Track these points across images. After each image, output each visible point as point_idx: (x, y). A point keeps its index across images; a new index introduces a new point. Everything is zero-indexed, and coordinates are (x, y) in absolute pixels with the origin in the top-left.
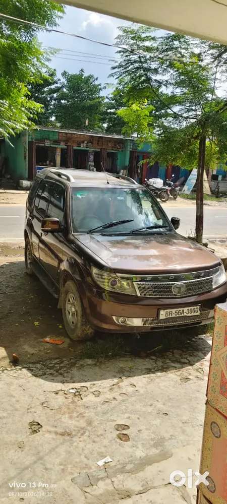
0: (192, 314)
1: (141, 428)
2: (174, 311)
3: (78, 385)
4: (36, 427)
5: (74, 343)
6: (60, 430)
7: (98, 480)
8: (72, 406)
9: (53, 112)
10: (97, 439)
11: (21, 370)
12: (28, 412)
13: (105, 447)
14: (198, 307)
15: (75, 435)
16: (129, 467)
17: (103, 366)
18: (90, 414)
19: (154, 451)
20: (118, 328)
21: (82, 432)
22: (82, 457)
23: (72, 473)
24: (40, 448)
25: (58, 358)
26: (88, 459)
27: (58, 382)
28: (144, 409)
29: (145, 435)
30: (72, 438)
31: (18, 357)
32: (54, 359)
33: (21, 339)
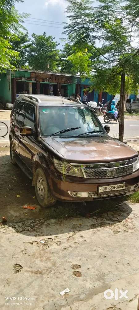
0: (120, 189)
1: (88, 267)
2: (108, 187)
3: (46, 238)
4: (18, 268)
5: (43, 208)
6: (34, 270)
7: (61, 307)
8: (42, 252)
10: (59, 276)
11: (8, 227)
12: (13, 258)
13: (65, 281)
14: (124, 184)
15: (45, 273)
16: (82, 297)
17: (62, 224)
18: (54, 258)
19: (99, 284)
20: (71, 199)
21: (49, 270)
22: (50, 289)
23: (43, 301)
24: (21, 284)
25: (33, 219)
26: (54, 290)
27: (33, 236)
28: (90, 253)
29: (92, 272)
30: (42, 275)
31: (6, 219)
32: (30, 220)
33: (8, 207)
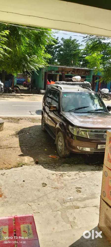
1: (86, 189)
2: (104, 145)
3: (62, 173)
4: (44, 185)
5: (61, 158)
6: (54, 187)
7: (67, 202)
8: (59, 179)
9: (56, 58)
10: (68, 191)
11: (39, 166)
12: (42, 180)
13: (71, 194)
15: (60, 189)
16: (79, 199)
17: (72, 167)
18: (65, 182)
20: (79, 152)
21: (62, 188)
22: (62, 196)
24: (46, 192)
25: (54, 163)
26: (64, 197)
27: (54, 171)
28: (88, 183)
29: (88, 191)
30: (58, 189)
31: (38, 161)
32: (53, 163)
33: (39, 155)
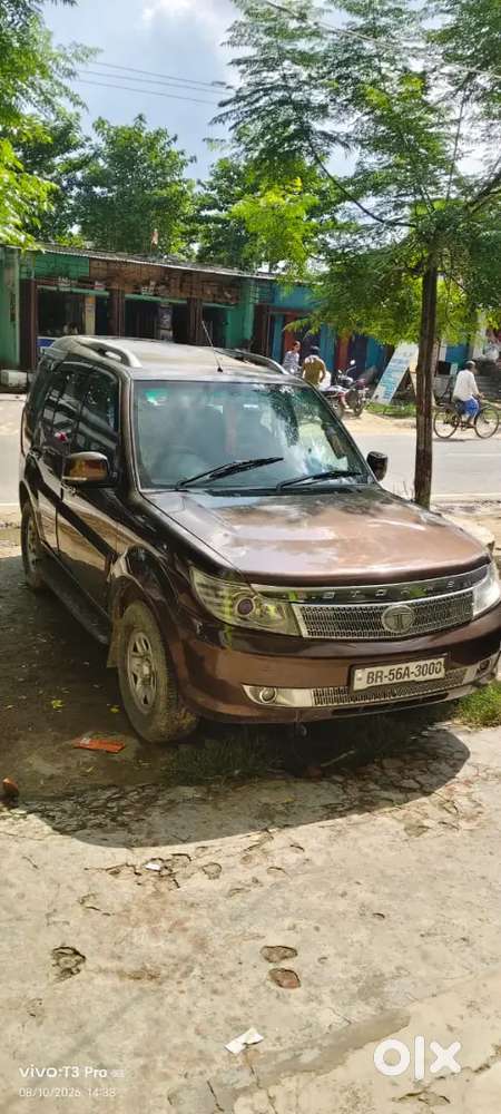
0: (428, 677)
1: (324, 954)
2: (386, 669)
3: (166, 851)
4: (69, 960)
5: (148, 749)
6: (130, 966)
7: (236, 1094)
8: (155, 904)
10: (222, 986)
11: (24, 817)
12: (48, 924)
13: (243, 1003)
14: (442, 660)
15: (168, 977)
16: (308, 1057)
17: (222, 804)
18: (199, 922)
19: (362, 1012)
20: (256, 713)
21: (184, 966)
22: (190, 1031)
23: (166, 1077)
24: (85, 1016)
25: (114, 786)
26: (204, 1037)
27: (118, 844)
28: (328, 905)
29: (337, 969)
30: (160, 984)
31: (17, 786)
32: (104, 788)
33: (21, 742)
